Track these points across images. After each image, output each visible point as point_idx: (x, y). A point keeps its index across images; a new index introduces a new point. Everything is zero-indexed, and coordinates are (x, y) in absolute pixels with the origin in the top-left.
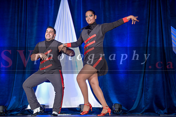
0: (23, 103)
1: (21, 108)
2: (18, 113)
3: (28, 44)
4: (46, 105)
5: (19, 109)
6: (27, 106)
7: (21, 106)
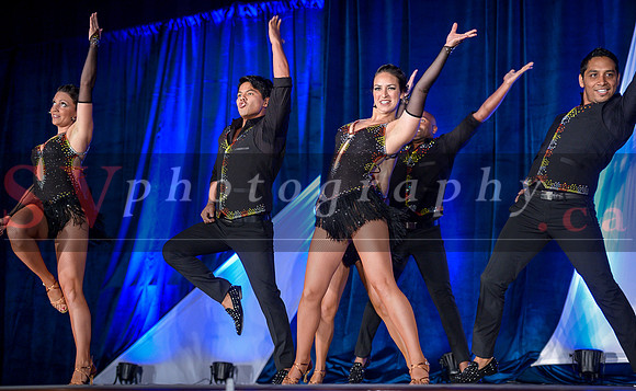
0: (524, 344)
1: (515, 360)
2: (507, 379)
3: (529, 139)
4: (606, 351)
5: (511, 366)
6: (538, 355)
7: (517, 355)
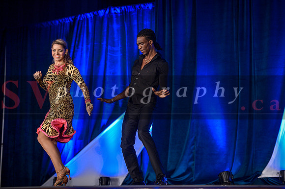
0: (254, 168)
5: (249, 178)
6: (261, 173)
